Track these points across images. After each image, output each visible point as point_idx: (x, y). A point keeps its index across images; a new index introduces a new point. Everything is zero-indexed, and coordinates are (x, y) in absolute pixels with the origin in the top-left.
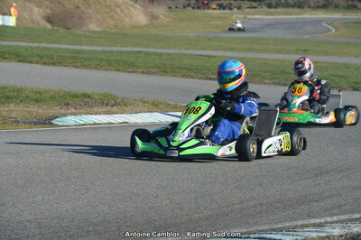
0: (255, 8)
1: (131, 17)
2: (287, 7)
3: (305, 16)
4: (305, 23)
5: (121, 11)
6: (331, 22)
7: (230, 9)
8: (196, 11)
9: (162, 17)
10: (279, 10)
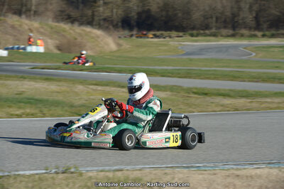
6: (246, 47)
7: (164, 38)
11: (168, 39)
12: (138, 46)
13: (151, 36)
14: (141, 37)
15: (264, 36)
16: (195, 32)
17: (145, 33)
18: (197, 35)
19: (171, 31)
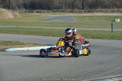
0: (49, 12)
1: (8, 16)
2: (59, 12)
3: (66, 15)
4: (66, 17)
5: (4, 14)
6: (74, 17)
7: (41, 13)
8: (29, 13)
9: (18, 15)
10: (57, 13)
11: (42, 13)
13: (35, 12)
14: (30, 12)
15: (85, 12)
16: (55, 10)
18: (56, 12)
19: (44, 10)
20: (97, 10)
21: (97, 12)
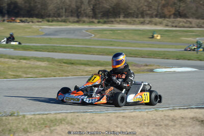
2: (58, 22)
6: (87, 30)
7: (28, 23)
10: (54, 23)
11: (31, 23)
12: (9, 29)
13: (19, 21)
14: (11, 22)
15: (99, 22)
16: (50, 19)
17: (14, 19)
18: (52, 21)
19: (32, 17)
20: (118, 20)
21: (118, 22)
